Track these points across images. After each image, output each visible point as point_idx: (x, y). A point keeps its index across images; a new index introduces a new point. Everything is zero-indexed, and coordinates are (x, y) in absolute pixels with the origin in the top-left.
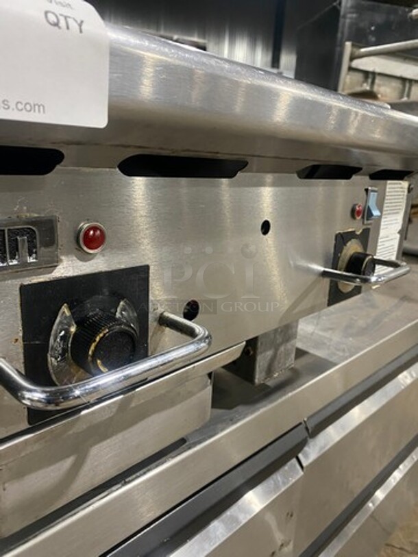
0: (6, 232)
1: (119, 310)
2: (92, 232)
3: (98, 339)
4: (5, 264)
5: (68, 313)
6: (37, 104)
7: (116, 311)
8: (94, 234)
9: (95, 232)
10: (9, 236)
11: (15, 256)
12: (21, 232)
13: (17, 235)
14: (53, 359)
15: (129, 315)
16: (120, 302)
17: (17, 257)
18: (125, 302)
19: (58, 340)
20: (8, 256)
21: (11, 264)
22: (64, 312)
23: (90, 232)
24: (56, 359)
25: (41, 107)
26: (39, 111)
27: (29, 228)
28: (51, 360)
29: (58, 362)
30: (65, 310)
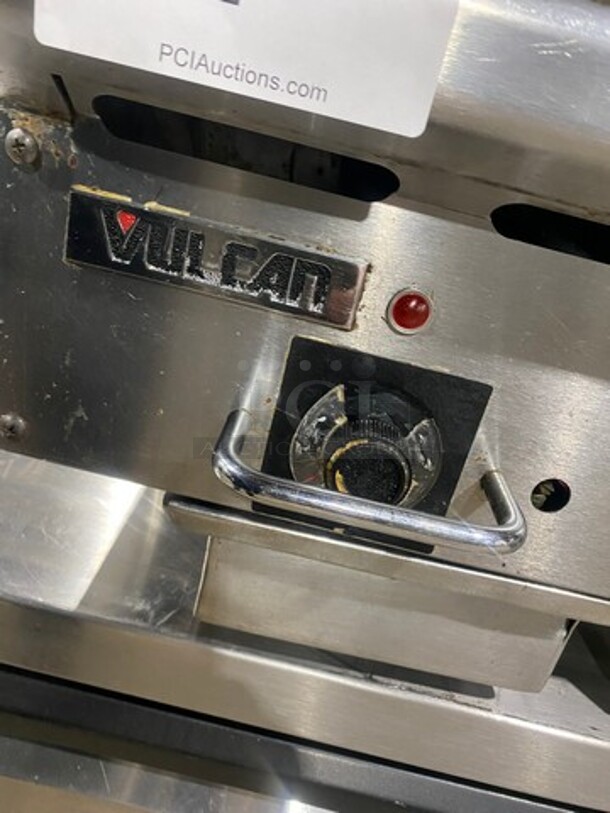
0: (295, 261)
1: (416, 428)
2: (413, 304)
3: (348, 446)
4: (282, 302)
5: (340, 397)
6: (317, 88)
7: (412, 429)
8: (416, 307)
9: (418, 304)
10: (297, 268)
11: (297, 296)
12: (315, 269)
13: (307, 271)
14: (298, 445)
15: (429, 443)
16: (423, 419)
17: (298, 299)
18: (431, 423)
19: (314, 425)
20: (288, 292)
21: (288, 304)
22: (335, 394)
23: (410, 301)
24: (303, 445)
25: (322, 93)
26: (318, 98)
27: (324, 268)
28: (295, 445)
29: (303, 451)
30: (339, 392)
